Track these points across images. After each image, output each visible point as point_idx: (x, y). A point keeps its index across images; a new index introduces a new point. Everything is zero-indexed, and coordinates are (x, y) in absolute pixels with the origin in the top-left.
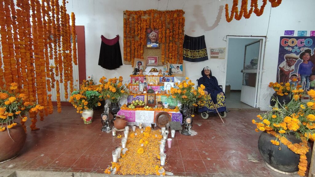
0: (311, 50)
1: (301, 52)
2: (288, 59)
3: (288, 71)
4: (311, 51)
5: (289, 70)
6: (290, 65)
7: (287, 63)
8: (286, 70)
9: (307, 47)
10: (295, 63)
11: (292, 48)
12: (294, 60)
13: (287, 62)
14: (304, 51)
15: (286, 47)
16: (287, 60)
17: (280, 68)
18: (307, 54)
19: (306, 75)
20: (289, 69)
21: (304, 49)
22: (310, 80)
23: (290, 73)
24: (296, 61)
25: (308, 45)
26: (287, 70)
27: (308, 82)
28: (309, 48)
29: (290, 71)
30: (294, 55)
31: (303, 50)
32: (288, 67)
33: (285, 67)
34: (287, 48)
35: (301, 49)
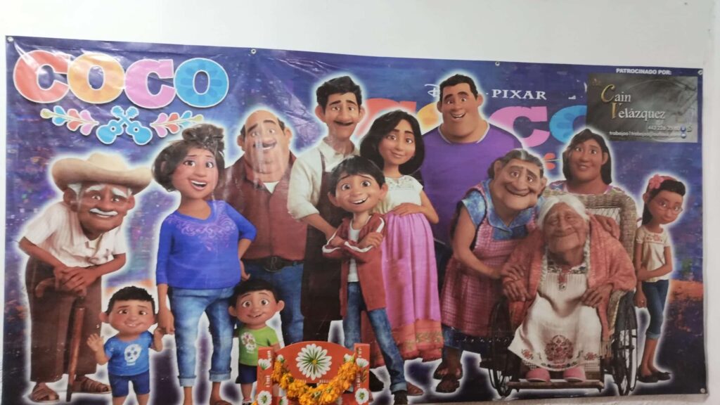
0: (220, 131)
1: (156, 140)
2: (75, 188)
3: (84, 265)
4: (225, 140)
5: (88, 259)
6: (91, 231)
7: (74, 215)
8: (70, 263)
9: (196, 110)
10: (130, 212)
11: (96, 117)
12: (118, 191)
13: (70, 204)
14: (180, 138)
15: (50, 106)
16: (70, 195)
17: (26, 244)
18: (201, 156)
19: (205, 293)
20: (89, 253)
21: (175, 123)
22: (233, 320)
23: (105, 278)
24: (131, 202)
25: (202, 99)
26: (78, 258)
27: (225, 334)
28: (206, 116)
29: (95, 268)
30: (113, 163)
31: (173, 128)
32: (81, 240)
33: (62, 241)
34: (58, 116)
35: (161, 124)
